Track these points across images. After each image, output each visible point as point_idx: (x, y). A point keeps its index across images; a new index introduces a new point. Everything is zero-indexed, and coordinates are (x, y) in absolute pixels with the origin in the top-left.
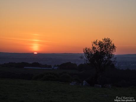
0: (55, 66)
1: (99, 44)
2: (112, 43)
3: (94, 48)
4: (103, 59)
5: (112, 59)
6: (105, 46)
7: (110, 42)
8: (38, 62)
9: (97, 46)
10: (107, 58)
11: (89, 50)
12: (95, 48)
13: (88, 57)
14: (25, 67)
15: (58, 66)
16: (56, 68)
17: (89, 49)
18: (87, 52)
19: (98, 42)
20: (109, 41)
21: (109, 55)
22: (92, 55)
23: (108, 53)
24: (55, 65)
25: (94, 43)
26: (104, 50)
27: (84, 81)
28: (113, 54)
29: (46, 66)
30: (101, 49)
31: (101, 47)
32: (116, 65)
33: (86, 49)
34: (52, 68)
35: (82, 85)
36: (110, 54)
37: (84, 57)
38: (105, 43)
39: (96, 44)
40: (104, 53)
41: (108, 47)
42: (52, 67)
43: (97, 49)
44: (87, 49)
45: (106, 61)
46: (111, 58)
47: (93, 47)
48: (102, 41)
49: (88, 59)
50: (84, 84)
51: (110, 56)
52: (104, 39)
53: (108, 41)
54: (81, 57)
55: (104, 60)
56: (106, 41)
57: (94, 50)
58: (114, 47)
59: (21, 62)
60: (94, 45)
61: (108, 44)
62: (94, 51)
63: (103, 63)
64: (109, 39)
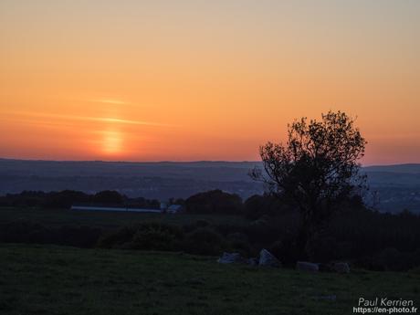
0: (171, 202)
1: (312, 131)
2: (354, 127)
3: (294, 144)
4: (324, 181)
5: (352, 181)
6: (331, 136)
7: (347, 124)
8: (117, 190)
9: (305, 139)
10: (336, 175)
11: (279, 152)
12: (297, 143)
13: (276, 173)
14: (73, 207)
15: (179, 202)
16: (174, 208)
17: (279, 149)
18: (272, 157)
19: (308, 123)
20: (344, 122)
21: (343, 168)
22: (288, 166)
23: (338, 160)
24: (171, 200)
25: (296, 128)
26: (326, 151)
27: (264, 252)
28: (357, 162)
29: (140, 202)
30: (317, 148)
31: (319, 141)
32: (367, 199)
33: (268, 148)
34: (159, 208)
35: (258, 263)
36: (346, 164)
37: (264, 173)
38: (330, 128)
39: (303, 132)
40: (327, 162)
41: (339, 141)
42: (162, 206)
43: (304, 149)
44: (273, 149)
45: (334, 186)
46: (348, 175)
47: (293, 142)
48: (319, 120)
49: (277, 180)
50: (262, 261)
51: (347, 171)
52: (329, 117)
53: (341, 121)
54: (255, 175)
55: (328, 182)
56: (334, 122)
57: (295, 150)
58: (357, 141)
59: (60, 191)
60: (295, 134)
61: (340, 131)
62: (295, 155)
63: (323, 193)
64: (344, 114)
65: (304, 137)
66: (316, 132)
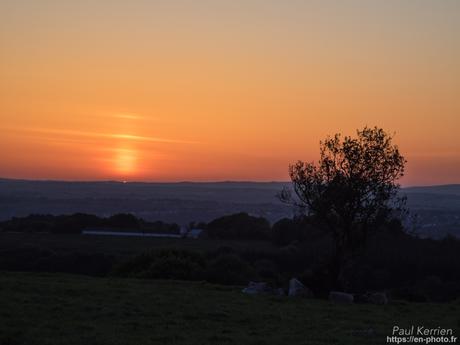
0: (192, 227)
1: (346, 149)
2: (392, 144)
3: (327, 163)
4: (360, 203)
5: (390, 203)
6: (367, 154)
7: (385, 141)
8: (133, 213)
9: (338, 158)
10: (372, 197)
11: (311, 172)
12: (331, 162)
13: (307, 195)
14: (85, 232)
15: (201, 226)
16: (195, 233)
17: (310, 168)
18: (302, 177)
19: (342, 140)
20: (382, 138)
21: (381, 189)
22: (320, 187)
23: (375, 181)
24: (192, 224)
25: (329, 145)
26: (362, 171)
27: (293, 281)
28: (395, 182)
29: (159, 226)
30: (352, 167)
31: (353, 160)
32: (407, 224)
33: (298, 168)
34: (178, 233)
35: (287, 293)
36: (384, 185)
37: (294, 195)
38: (366, 145)
39: (337, 150)
40: (363, 183)
41: (376, 159)
42: (182, 231)
43: (338, 168)
44: (304, 168)
45: (371, 209)
46: (386, 197)
47: (325, 161)
48: (354, 137)
49: (308, 203)
50: (292, 291)
51: (385, 192)
52: (364, 133)
53: (378, 137)
54: (284, 196)
55: (364, 204)
56: (370, 139)
57: (328, 169)
58: (396, 159)
59: (70, 214)
60: (328, 152)
61: (377, 148)
62: (328, 175)
63: (359, 216)
64: (381, 130)
65: (338, 155)
66: (350, 150)
